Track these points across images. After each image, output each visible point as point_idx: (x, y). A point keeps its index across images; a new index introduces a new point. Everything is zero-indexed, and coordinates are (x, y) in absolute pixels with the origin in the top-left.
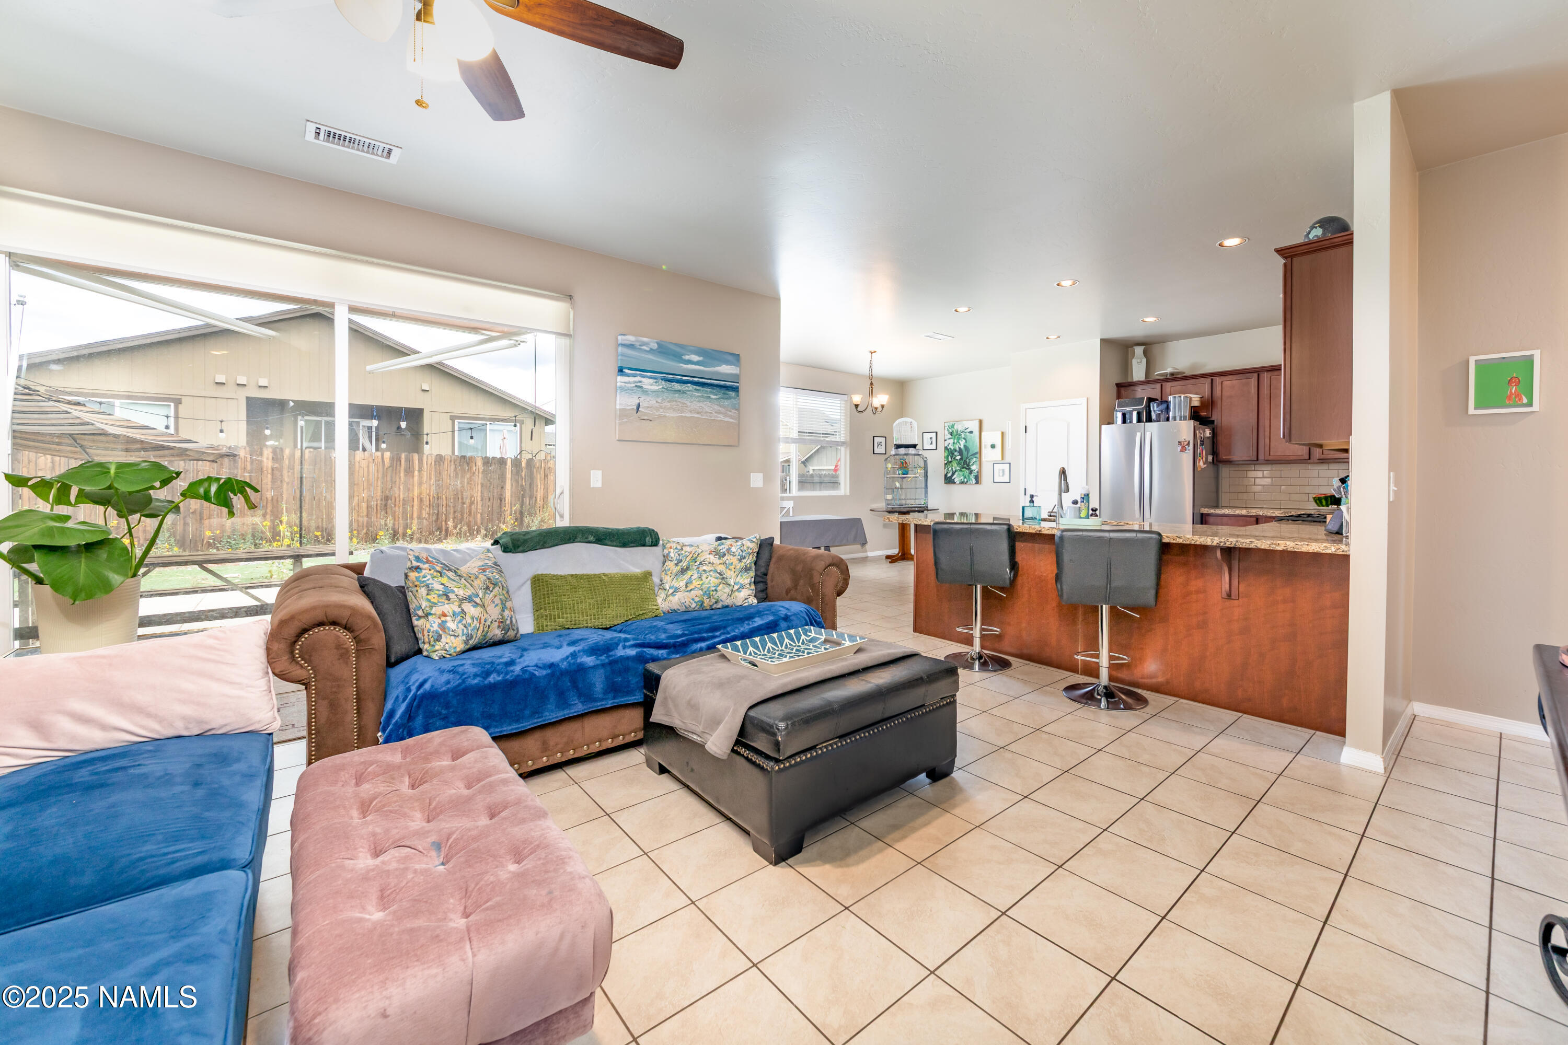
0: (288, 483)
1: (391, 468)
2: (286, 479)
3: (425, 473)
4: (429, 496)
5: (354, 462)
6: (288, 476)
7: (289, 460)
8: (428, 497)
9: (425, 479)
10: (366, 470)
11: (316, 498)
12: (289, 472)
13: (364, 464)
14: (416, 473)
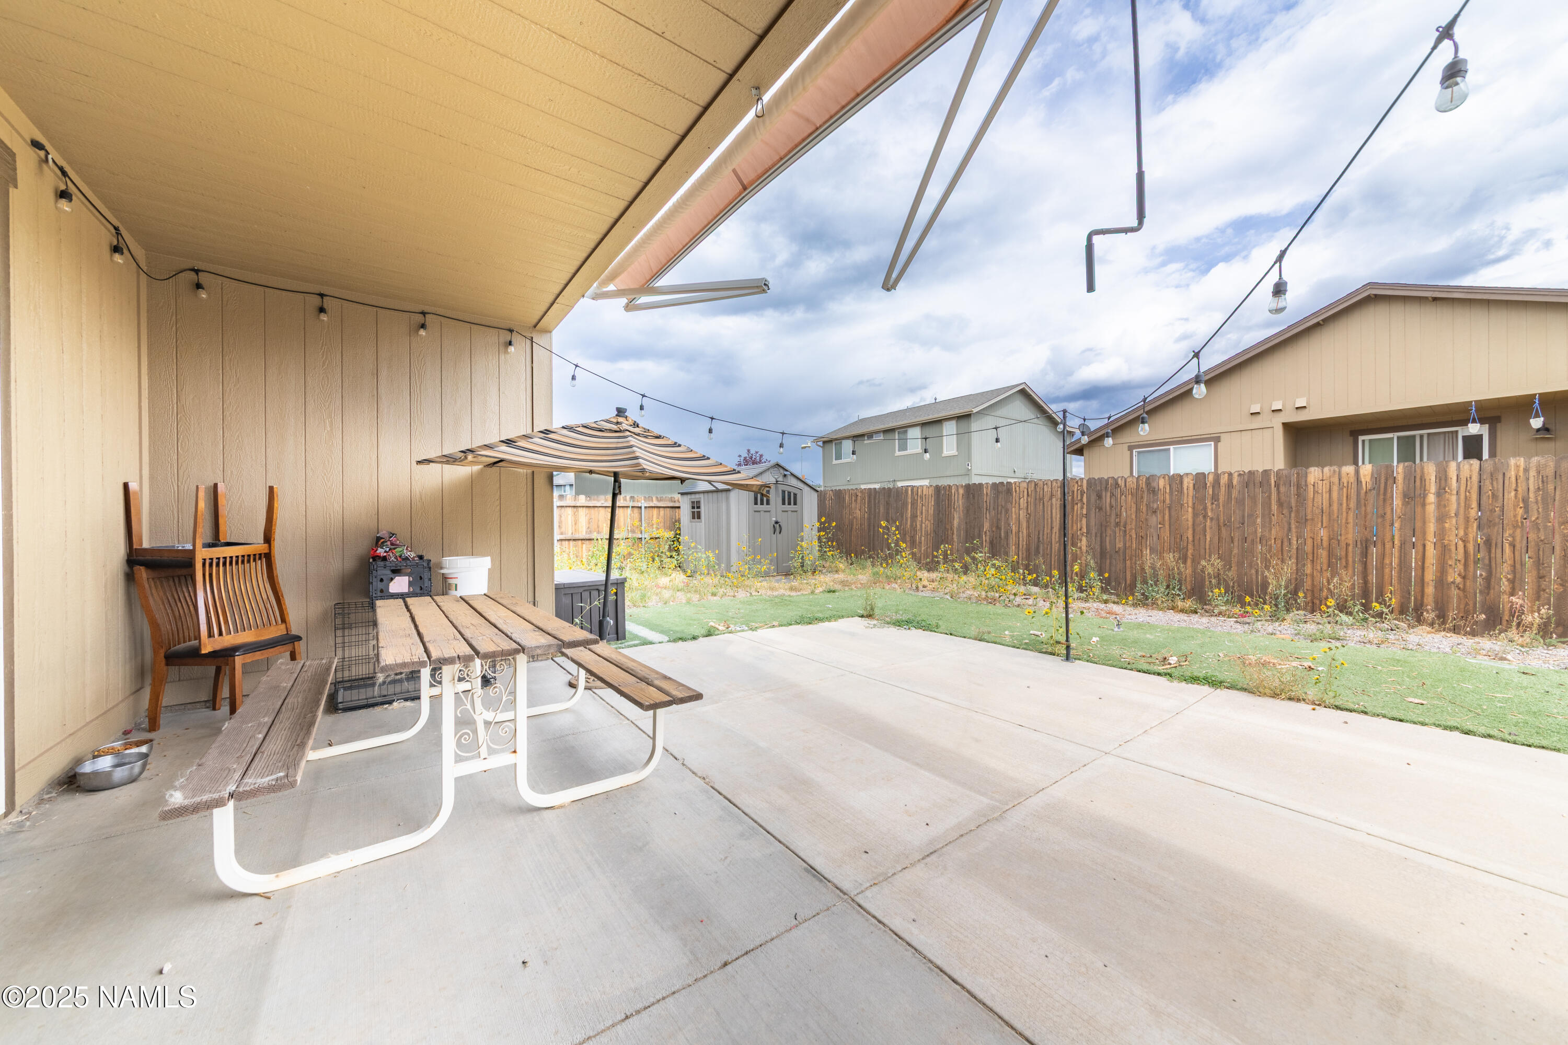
0: (1212, 519)
1: (1374, 492)
2: (1210, 514)
3: (1454, 498)
4: (1465, 542)
5: (1306, 485)
6: (1212, 509)
7: (1213, 487)
8: (1461, 544)
9: (1453, 507)
10: (1326, 496)
11: (1249, 540)
12: (1212, 504)
13: (1323, 487)
14: (1431, 498)
